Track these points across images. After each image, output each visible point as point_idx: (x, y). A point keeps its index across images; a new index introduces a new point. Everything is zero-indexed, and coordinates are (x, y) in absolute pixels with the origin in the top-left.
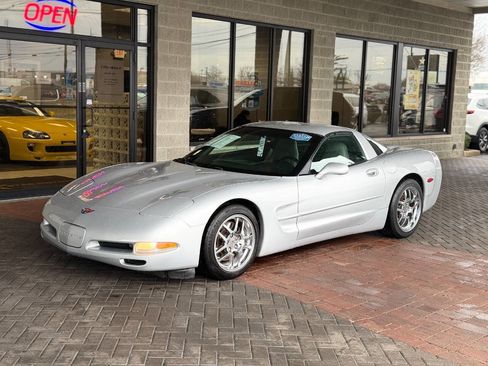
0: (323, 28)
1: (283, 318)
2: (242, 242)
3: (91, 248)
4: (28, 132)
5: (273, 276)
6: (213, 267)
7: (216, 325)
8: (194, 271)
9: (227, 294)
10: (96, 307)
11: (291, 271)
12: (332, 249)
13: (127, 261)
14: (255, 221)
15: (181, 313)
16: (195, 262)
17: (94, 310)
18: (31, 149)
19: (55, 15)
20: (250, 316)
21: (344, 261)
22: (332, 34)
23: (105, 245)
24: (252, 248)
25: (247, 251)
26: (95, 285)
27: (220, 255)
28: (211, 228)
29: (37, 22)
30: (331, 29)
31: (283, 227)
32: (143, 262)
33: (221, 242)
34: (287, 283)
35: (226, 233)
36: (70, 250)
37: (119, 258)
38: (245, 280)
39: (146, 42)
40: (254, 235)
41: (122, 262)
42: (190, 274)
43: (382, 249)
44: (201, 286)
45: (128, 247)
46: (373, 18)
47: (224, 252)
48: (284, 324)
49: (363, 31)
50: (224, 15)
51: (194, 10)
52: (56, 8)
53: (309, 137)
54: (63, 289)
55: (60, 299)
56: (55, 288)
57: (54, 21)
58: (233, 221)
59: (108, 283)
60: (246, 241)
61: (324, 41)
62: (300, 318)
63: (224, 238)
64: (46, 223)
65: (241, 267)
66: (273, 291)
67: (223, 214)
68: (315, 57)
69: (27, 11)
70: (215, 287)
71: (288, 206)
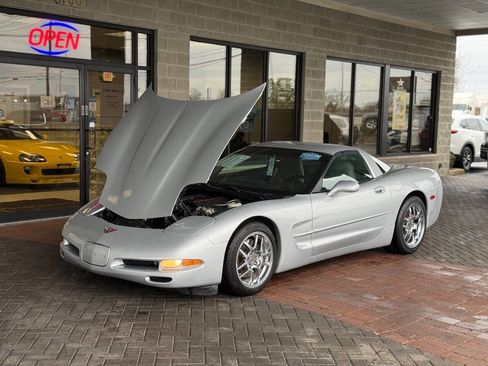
0: (315, 51)
1: (310, 331)
2: (261, 259)
3: (116, 266)
4: (24, 155)
5: (290, 292)
6: (235, 284)
7: (245, 339)
8: (216, 287)
9: (250, 309)
10: (126, 324)
11: (308, 287)
12: (342, 266)
13: (152, 278)
14: (274, 239)
15: (211, 329)
16: (218, 278)
17: (126, 327)
18: (27, 172)
19: (58, 39)
20: (279, 330)
21: (355, 277)
22: (322, 57)
23: (129, 263)
24: (270, 264)
25: (265, 267)
26: (120, 303)
27: (240, 271)
28: (233, 245)
29: (41, 47)
30: (321, 52)
31: (298, 244)
32: (169, 279)
33: (242, 259)
34: (306, 298)
35: (246, 250)
36: (94, 268)
37: (145, 276)
38: (264, 297)
39: (145, 65)
40: (271, 251)
41: (147, 279)
42: (213, 290)
43: (390, 264)
44: (224, 302)
45: (153, 265)
46: (361, 41)
47: (245, 269)
48: (312, 337)
49: (352, 54)
50: (221, 38)
51: (192, 34)
52: (59, 33)
53: (319, 156)
54: (91, 308)
55: (89, 316)
56: (81, 306)
57: (57, 46)
58: (252, 238)
59: (132, 301)
60: (264, 258)
61: (315, 64)
62: (326, 331)
63: (244, 254)
64: (66, 243)
65: (260, 283)
66: (296, 306)
67: (243, 231)
68: (308, 79)
69: (31, 36)
70: (236, 303)
71: (303, 223)
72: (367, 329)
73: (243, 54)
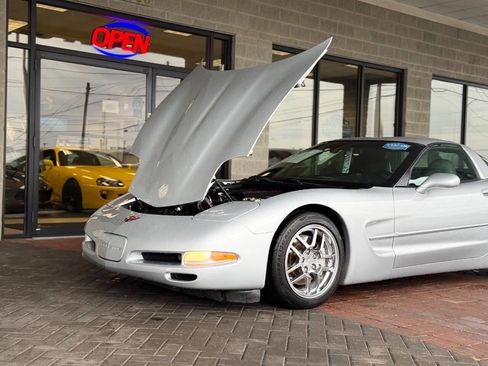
0: (418, 67)
1: (377, 351)
2: (323, 262)
3: (133, 261)
4: (102, 180)
5: (362, 309)
6: (283, 291)
7: (282, 354)
8: (258, 293)
9: (300, 322)
10: (129, 329)
11: (387, 305)
13: (175, 276)
14: (339, 237)
15: (238, 340)
16: (261, 282)
17: (125, 332)
18: (104, 196)
20: (332, 347)
21: (457, 299)
22: (427, 75)
23: (151, 257)
24: (335, 271)
25: (328, 274)
26: (136, 308)
27: (291, 274)
28: (282, 238)
30: (427, 69)
31: (376, 249)
32: (193, 277)
33: (294, 259)
34: (382, 317)
35: (302, 248)
36: (108, 265)
37: (164, 272)
38: (324, 311)
40: (337, 254)
41: (168, 277)
42: (254, 297)
44: (267, 313)
46: (474, 60)
47: (298, 272)
48: (378, 357)
49: (462, 74)
51: (275, 42)
53: (407, 147)
58: (309, 234)
59: (151, 307)
60: (327, 260)
61: (419, 82)
62: (400, 352)
63: (298, 253)
64: (88, 239)
65: (320, 293)
66: (363, 323)
67: (296, 222)
68: (409, 99)
70: (286, 316)
71: (379, 221)
72: (462, 353)
73: (345, 90)
